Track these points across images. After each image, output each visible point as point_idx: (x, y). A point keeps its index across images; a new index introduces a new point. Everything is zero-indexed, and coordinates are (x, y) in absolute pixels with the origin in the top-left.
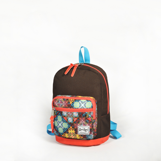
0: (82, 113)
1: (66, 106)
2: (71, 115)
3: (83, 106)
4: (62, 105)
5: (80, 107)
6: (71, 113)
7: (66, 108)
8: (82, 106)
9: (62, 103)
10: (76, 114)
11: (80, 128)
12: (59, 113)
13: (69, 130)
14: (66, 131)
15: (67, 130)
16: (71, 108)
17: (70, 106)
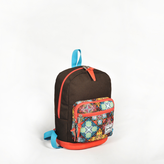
0: (109, 113)
1: (95, 110)
2: (101, 118)
3: (109, 107)
4: (91, 110)
5: (107, 108)
6: (101, 115)
7: (96, 112)
8: (107, 107)
9: (90, 107)
10: (104, 116)
11: (106, 128)
12: (89, 119)
13: (98, 132)
14: (94, 135)
15: (96, 133)
16: (99, 111)
17: (99, 109)
